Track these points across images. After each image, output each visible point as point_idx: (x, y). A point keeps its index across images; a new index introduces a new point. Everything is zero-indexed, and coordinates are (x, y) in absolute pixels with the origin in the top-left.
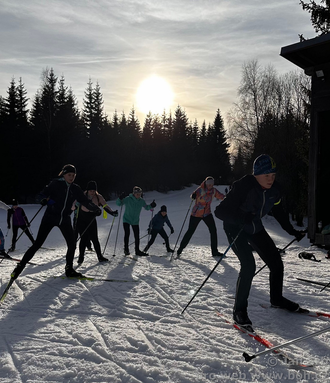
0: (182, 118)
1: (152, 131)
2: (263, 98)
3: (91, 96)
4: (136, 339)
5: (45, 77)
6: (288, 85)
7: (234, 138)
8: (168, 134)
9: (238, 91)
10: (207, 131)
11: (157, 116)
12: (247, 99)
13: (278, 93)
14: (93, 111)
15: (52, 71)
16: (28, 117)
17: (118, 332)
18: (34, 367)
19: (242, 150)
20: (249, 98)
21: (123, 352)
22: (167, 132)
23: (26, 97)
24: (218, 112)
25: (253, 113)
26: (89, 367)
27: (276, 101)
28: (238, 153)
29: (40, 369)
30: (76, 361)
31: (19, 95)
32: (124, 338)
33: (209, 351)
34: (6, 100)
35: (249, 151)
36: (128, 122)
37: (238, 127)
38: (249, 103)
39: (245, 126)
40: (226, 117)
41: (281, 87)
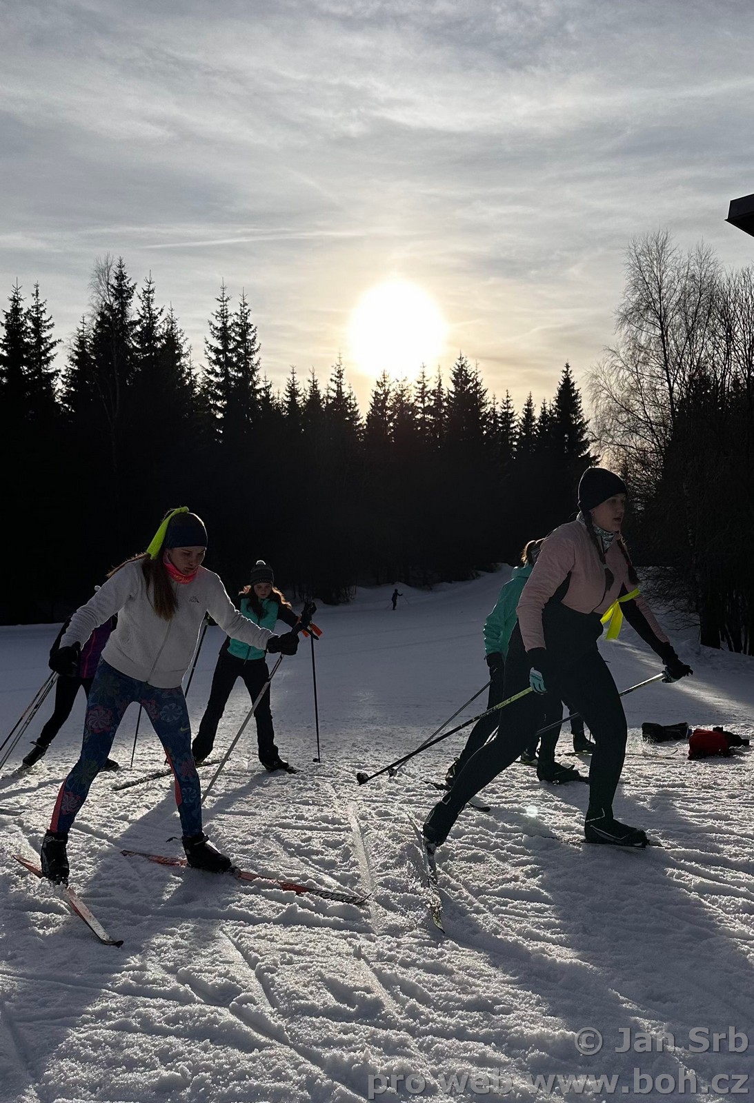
0: (471, 388)
1: (391, 424)
2: (685, 335)
3: (226, 331)
4: (348, 982)
5: (101, 284)
6: (750, 299)
7: (610, 440)
8: (432, 430)
9: (618, 316)
10: (537, 422)
11: (403, 383)
12: (644, 338)
13: (723, 320)
14: (233, 372)
15: (120, 267)
16: (56, 389)
17: (302, 964)
18: (74, 1064)
19: (630, 472)
20: (649, 334)
21: (314, 1019)
22: (431, 427)
23: (51, 335)
24: (564, 371)
25: (659, 374)
26: (224, 1060)
27: (718, 343)
29: (89, 1068)
30: (189, 1045)
31: (33, 331)
32: (318, 981)
33: (546, 1012)
35: (649, 475)
36: (325, 401)
37: (619, 413)
38: (647, 347)
39: (637, 409)
40: (588, 385)
41: (732, 304)
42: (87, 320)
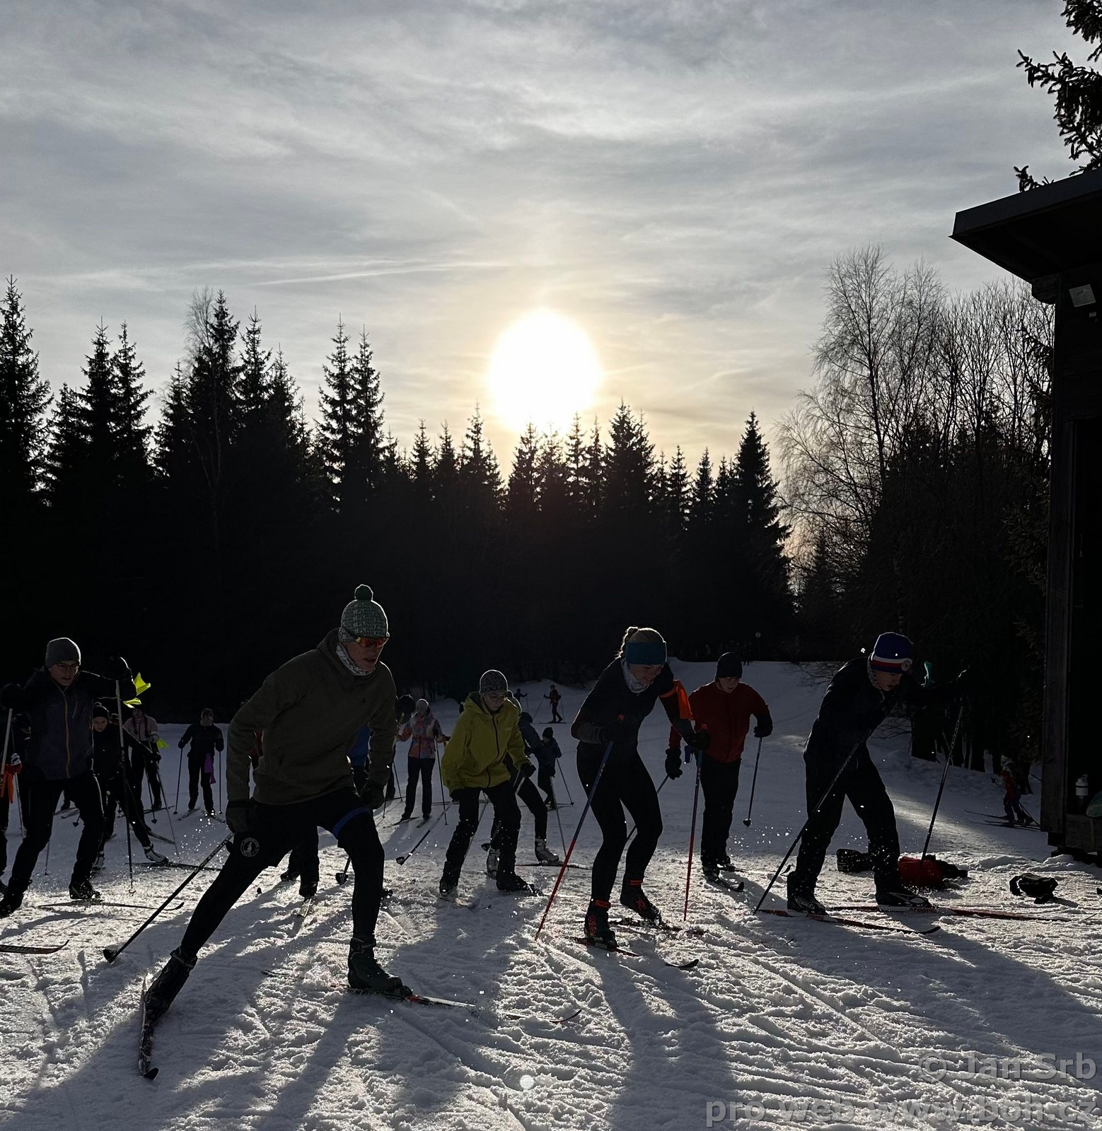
0: (634, 444)
1: (538, 489)
2: (899, 375)
3: (343, 378)
5: (199, 323)
7: (804, 506)
8: (587, 496)
9: (816, 354)
10: (714, 485)
11: (553, 439)
12: (847, 380)
13: (947, 357)
14: (351, 428)
15: (220, 302)
16: (149, 450)
19: (828, 546)
20: (850, 377)
22: (585, 492)
23: (142, 385)
24: (748, 422)
25: (866, 424)
27: (941, 386)
28: (817, 557)
31: (121, 380)
34: (81, 396)
35: (850, 549)
36: (460, 461)
37: (815, 473)
38: (852, 391)
39: (837, 467)
40: (778, 439)
41: (958, 336)
42: (183, 366)
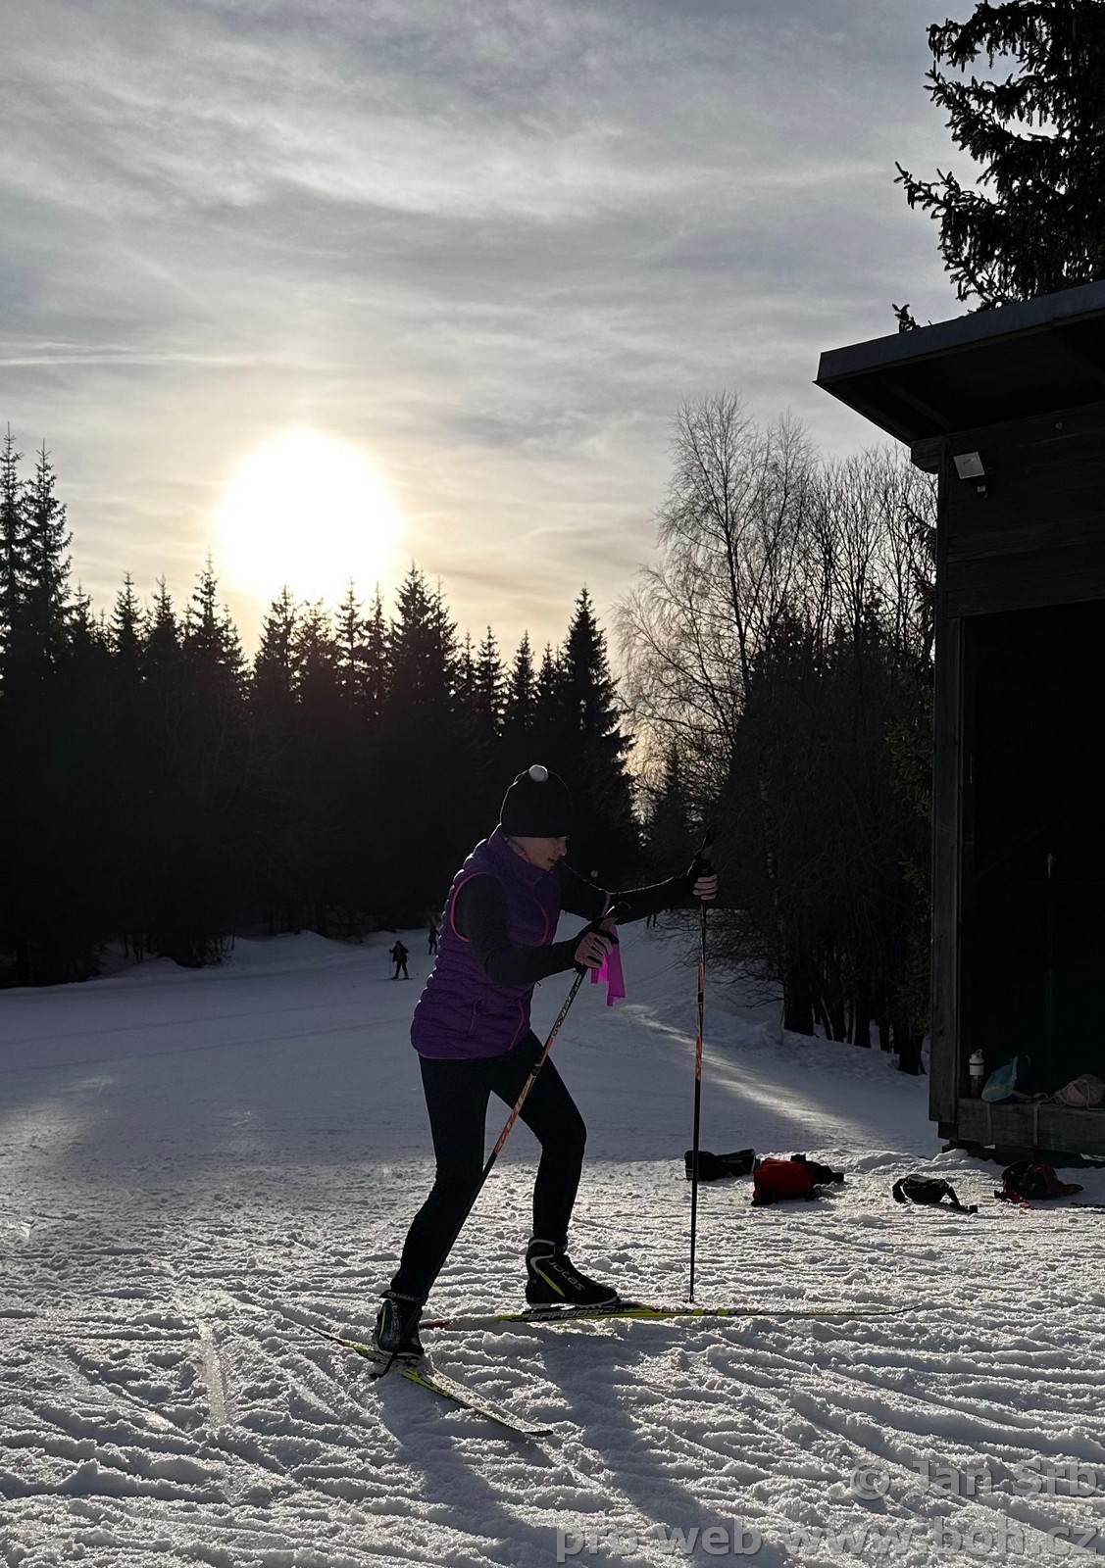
0: (430, 621)
1: (297, 674)
2: (763, 554)
3: (12, 510)
6: (859, 505)
7: (649, 711)
8: (366, 686)
9: (662, 521)
10: (536, 679)
11: (317, 608)
12: (700, 555)
13: (819, 535)
14: (22, 578)
19: (680, 762)
20: (709, 550)
22: (362, 681)
24: (581, 603)
25: (724, 612)
27: (812, 570)
28: (667, 776)
35: (709, 768)
36: (184, 631)
37: (662, 669)
38: (706, 570)
39: (690, 664)
40: (616, 624)
41: (832, 511)
